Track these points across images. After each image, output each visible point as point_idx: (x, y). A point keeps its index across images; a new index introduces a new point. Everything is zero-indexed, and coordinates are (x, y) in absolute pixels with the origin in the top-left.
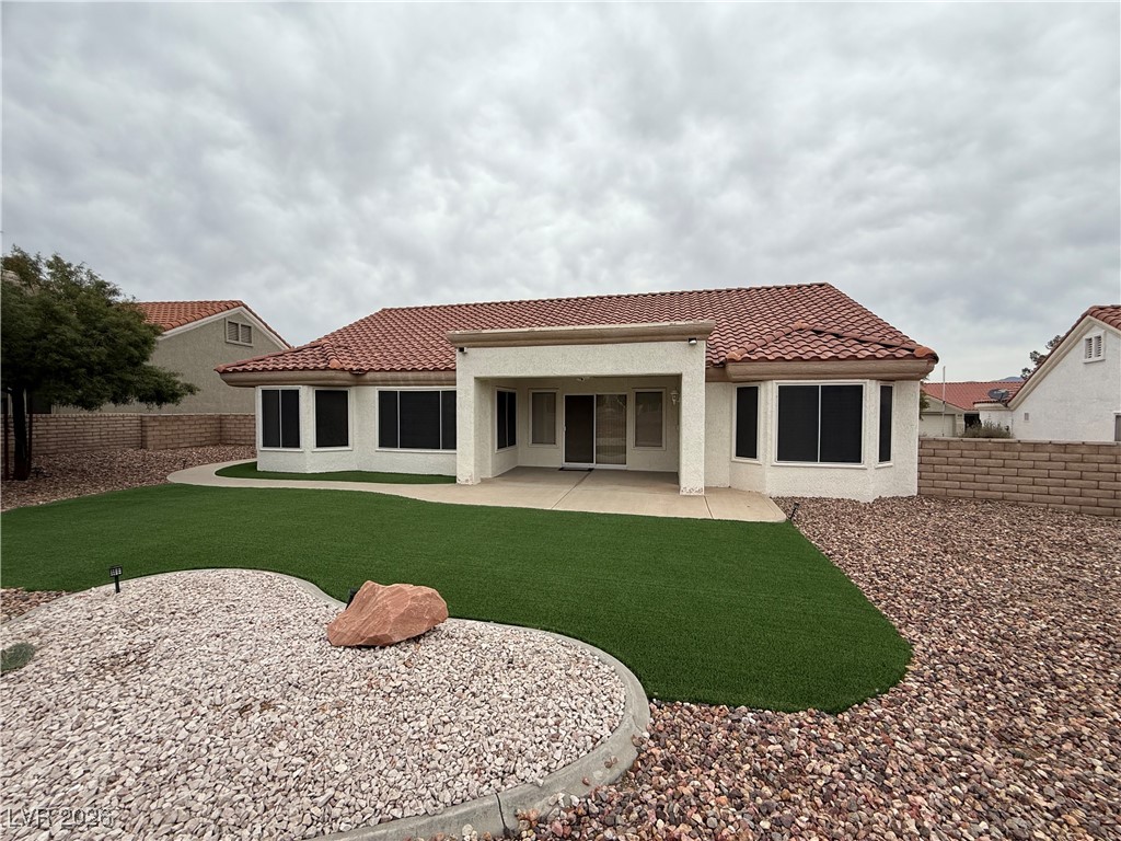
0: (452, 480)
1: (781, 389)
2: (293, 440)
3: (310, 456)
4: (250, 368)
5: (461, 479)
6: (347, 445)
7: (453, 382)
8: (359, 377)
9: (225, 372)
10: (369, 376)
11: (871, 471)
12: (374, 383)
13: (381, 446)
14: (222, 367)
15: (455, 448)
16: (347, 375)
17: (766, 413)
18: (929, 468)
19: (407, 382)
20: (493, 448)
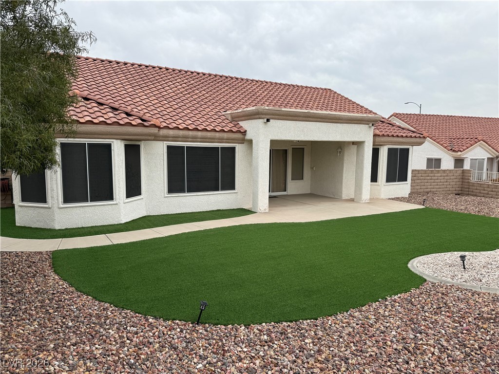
1: (389, 149)
3: (123, 208)
5: (261, 209)
6: (141, 194)
13: (170, 193)
15: (234, 189)
17: (383, 161)
19: (194, 139)
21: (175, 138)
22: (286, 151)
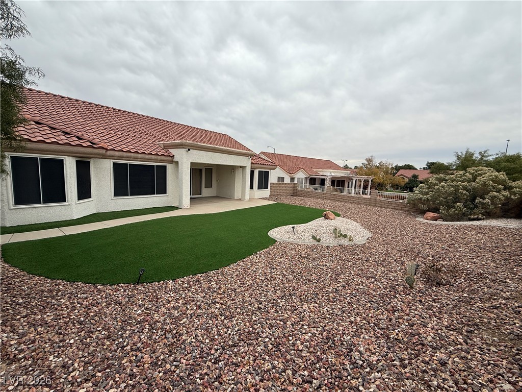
2: (61, 197)
3: (75, 207)
5: (185, 206)
6: (91, 197)
12: (110, 157)
13: (116, 196)
17: (256, 177)
19: (135, 159)
21: (120, 158)
22: (201, 170)
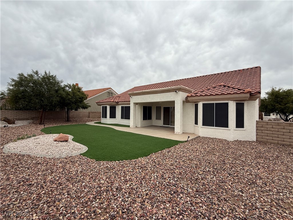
0: (129, 126)
1: (203, 104)
2: (106, 117)
3: (108, 120)
4: (101, 102)
5: (131, 126)
6: (115, 118)
7: (129, 104)
8: (117, 103)
9: (97, 103)
10: (119, 103)
11: (232, 131)
12: (120, 104)
13: (121, 118)
14: (97, 102)
15: (130, 119)
16: (115, 103)
18: (260, 131)
19: (125, 104)
20: (141, 120)
